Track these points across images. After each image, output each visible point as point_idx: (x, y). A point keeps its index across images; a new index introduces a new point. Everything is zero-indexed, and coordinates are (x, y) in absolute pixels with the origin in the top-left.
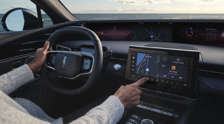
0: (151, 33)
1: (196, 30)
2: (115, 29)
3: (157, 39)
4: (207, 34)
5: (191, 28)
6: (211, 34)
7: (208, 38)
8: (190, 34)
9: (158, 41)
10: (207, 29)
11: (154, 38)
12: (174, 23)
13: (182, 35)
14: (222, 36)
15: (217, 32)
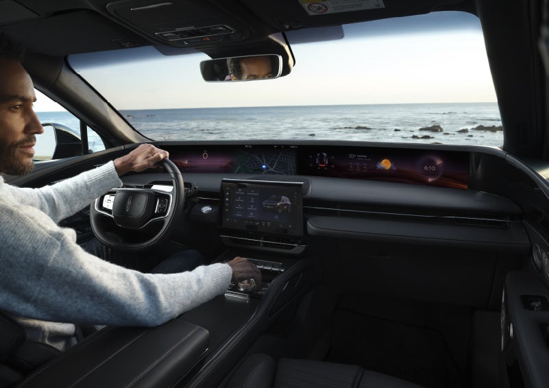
0: (263, 161)
1: (333, 157)
2: (205, 155)
3: (271, 169)
4: (351, 164)
5: (325, 154)
6: (358, 164)
7: (352, 170)
8: (323, 163)
9: (274, 173)
10: (351, 156)
11: (267, 168)
12: (298, 146)
13: (311, 165)
14: (378, 166)
15: (370, 160)
